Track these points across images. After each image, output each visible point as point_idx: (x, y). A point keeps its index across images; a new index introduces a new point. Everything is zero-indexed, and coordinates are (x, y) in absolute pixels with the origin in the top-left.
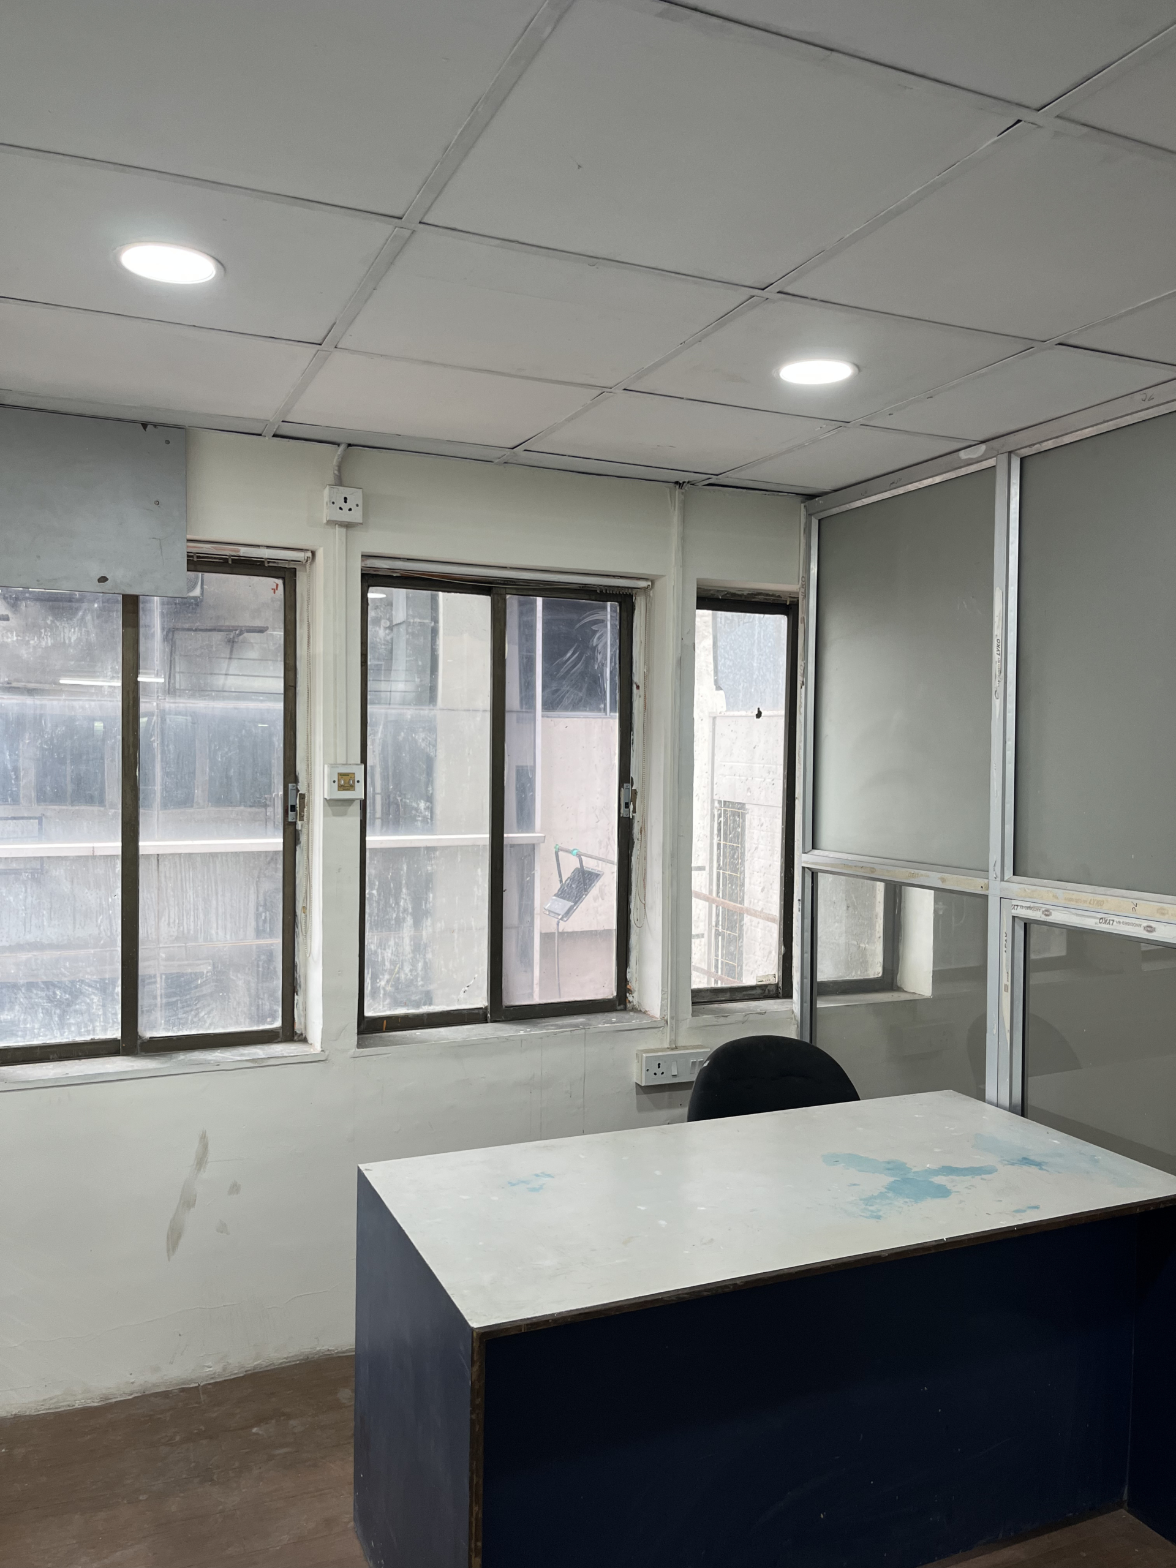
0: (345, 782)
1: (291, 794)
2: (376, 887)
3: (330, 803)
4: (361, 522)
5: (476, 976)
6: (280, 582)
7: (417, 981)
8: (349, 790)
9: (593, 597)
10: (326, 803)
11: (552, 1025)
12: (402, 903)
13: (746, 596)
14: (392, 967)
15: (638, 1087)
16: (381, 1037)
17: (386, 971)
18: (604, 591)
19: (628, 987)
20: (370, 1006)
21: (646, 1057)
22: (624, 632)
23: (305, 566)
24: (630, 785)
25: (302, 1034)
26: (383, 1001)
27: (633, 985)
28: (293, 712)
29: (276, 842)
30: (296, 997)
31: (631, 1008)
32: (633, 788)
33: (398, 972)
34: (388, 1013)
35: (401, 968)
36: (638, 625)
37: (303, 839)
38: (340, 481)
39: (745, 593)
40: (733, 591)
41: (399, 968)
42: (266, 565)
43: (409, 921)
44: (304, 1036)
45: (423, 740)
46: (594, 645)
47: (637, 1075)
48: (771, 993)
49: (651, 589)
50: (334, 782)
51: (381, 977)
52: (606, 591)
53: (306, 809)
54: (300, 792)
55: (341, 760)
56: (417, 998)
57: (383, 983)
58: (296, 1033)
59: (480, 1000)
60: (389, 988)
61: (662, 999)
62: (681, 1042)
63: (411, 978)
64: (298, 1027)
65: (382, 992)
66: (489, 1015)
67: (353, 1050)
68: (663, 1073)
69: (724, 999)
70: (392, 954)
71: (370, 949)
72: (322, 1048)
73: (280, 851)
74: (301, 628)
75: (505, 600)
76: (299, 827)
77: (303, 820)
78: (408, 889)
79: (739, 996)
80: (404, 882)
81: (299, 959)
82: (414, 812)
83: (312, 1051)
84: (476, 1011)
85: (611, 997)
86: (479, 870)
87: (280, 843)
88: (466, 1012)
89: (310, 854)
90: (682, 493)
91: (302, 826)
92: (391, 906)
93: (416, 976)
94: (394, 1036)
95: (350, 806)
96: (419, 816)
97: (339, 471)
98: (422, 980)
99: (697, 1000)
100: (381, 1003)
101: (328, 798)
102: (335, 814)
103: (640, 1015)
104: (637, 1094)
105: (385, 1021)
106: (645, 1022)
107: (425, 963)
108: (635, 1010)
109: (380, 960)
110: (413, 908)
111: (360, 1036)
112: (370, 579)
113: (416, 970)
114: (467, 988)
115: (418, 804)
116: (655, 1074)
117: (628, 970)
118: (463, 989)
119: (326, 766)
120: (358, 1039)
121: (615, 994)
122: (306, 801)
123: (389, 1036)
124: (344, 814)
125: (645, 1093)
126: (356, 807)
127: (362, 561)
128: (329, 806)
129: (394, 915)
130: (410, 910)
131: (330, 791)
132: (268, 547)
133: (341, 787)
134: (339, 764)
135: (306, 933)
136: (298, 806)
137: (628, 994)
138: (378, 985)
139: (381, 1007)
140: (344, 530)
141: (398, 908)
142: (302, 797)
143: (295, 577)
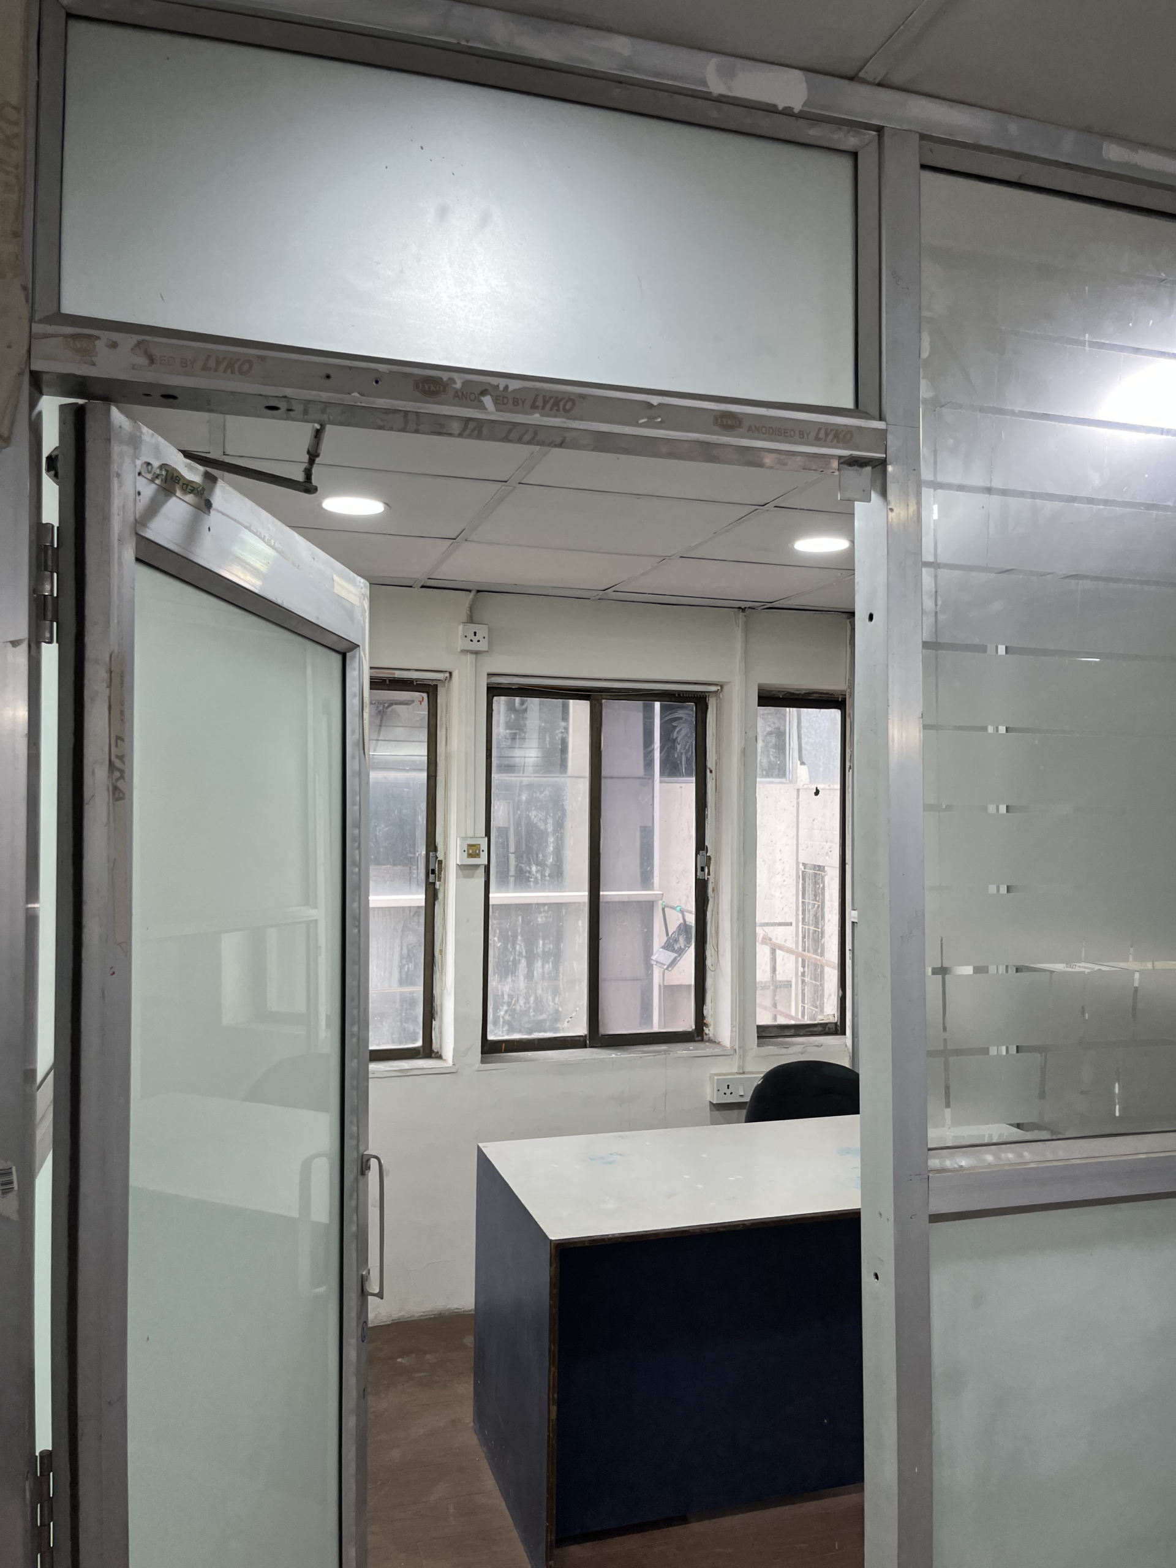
0: (473, 851)
1: (432, 860)
2: (497, 935)
3: (461, 867)
4: (487, 650)
5: (578, 1009)
6: (425, 695)
7: (529, 1012)
8: (475, 857)
9: (673, 700)
10: (458, 867)
11: (639, 1051)
12: (518, 948)
13: (803, 695)
14: (510, 1000)
15: (712, 1105)
16: (500, 1056)
17: (504, 1003)
18: (682, 695)
19: (705, 1021)
20: (492, 1031)
21: (717, 1079)
22: (699, 726)
23: (444, 683)
24: (705, 852)
25: (438, 1052)
26: (503, 1028)
27: (709, 1019)
28: (434, 796)
29: (419, 898)
30: (434, 1022)
31: (707, 1039)
32: (708, 855)
33: (514, 1005)
34: (506, 1037)
35: (517, 1001)
36: (711, 720)
37: (440, 895)
38: (471, 620)
39: (803, 692)
40: (792, 691)
41: (515, 1001)
42: (415, 684)
43: (523, 962)
44: (440, 1053)
45: (535, 816)
46: (674, 738)
47: (711, 1095)
48: (831, 1030)
49: (720, 693)
50: (464, 851)
51: (501, 1008)
52: (683, 694)
53: (443, 872)
54: (438, 859)
55: (470, 834)
56: (530, 1026)
57: (502, 1013)
58: (434, 1052)
59: (581, 1029)
60: (507, 1017)
61: (732, 1031)
62: (748, 1068)
63: (525, 1009)
64: (435, 1047)
65: (501, 1020)
66: (588, 1042)
67: (478, 1065)
68: (731, 1093)
69: (789, 1034)
70: (510, 989)
71: (492, 985)
72: (453, 1062)
73: (421, 907)
74: (440, 730)
75: (601, 704)
76: (437, 886)
77: (440, 881)
78: (522, 936)
79: (802, 1032)
80: (519, 931)
81: (436, 991)
82: (527, 874)
83: (445, 1065)
84: (578, 1038)
85: (690, 1030)
86: (580, 922)
87: (422, 899)
88: (569, 1039)
89: (446, 907)
90: (745, 616)
91: (440, 885)
92: (508, 950)
93: (529, 1008)
94: (511, 1056)
95: (476, 870)
96: (531, 878)
97: (471, 611)
98: (534, 1011)
99: (764, 1034)
100: (501, 1029)
101: (459, 864)
102: (466, 877)
103: (713, 1045)
104: (711, 1110)
105: (504, 1044)
106: (717, 1050)
107: (536, 998)
108: (710, 1041)
109: (500, 994)
110: (526, 953)
111: (484, 1055)
112: (494, 691)
113: (529, 1003)
114: (570, 1019)
115: (531, 868)
116: (725, 1094)
117: (705, 1007)
118: (567, 1020)
119: (458, 839)
120: (482, 1057)
121: (694, 1027)
122: (443, 865)
123: (507, 1056)
124: (472, 876)
125: (718, 1110)
126: (482, 871)
127: (488, 678)
128: (461, 869)
129: (512, 958)
130: (524, 954)
131: (461, 859)
132: (416, 670)
133: (470, 856)
134: (468, 837)
135: (442, 971)
136: (437, 870)
137: (704, 1028)
138: (499, 1014)
139: (500, 1033)
140: (474, 656)
141: (515, 952)
142: (440, 862)
143: (437, 691)
